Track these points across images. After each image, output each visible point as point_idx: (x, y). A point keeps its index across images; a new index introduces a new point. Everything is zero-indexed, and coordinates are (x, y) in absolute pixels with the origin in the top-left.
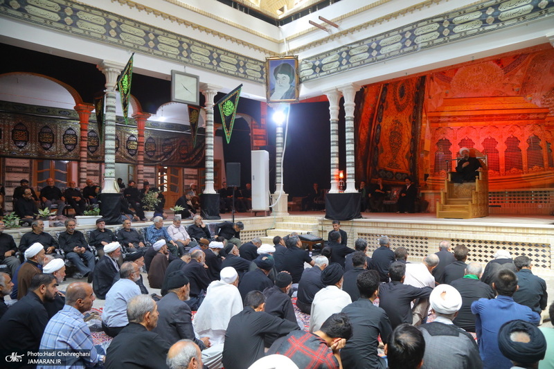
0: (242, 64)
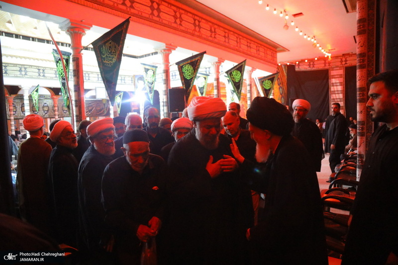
0: (123, 78)
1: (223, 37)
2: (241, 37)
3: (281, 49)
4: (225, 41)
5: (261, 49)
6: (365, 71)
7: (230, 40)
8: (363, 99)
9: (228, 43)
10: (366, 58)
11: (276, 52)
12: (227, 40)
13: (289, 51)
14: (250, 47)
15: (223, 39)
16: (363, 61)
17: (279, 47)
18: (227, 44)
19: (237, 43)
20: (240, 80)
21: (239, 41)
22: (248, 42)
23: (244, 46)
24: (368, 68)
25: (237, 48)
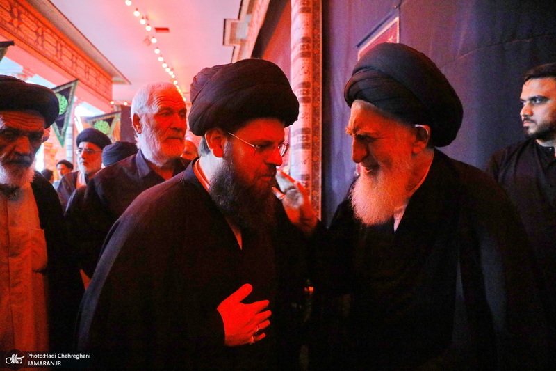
1: (34, 34)
2: (63, 43)
3: (121, 79)
4: (36, 41)
5: (92, 72)
6: (309, 106)
7: (45, 43)
8: (307, 144)
9: (42, 46)
10: (311, 89)
11: (112, 82)
12: (40, 42)
13: (130, 84)
14: (75, 63)
15: (34, 37)
16: (308, 92)
17: (117, 76)
18: (40, 48)
19: (57, 50)
20: (65, 112)
21: (59, 48)
22: (73, 55)
23: (67, 59)
24: (313, 103)
25: (55, 58)
